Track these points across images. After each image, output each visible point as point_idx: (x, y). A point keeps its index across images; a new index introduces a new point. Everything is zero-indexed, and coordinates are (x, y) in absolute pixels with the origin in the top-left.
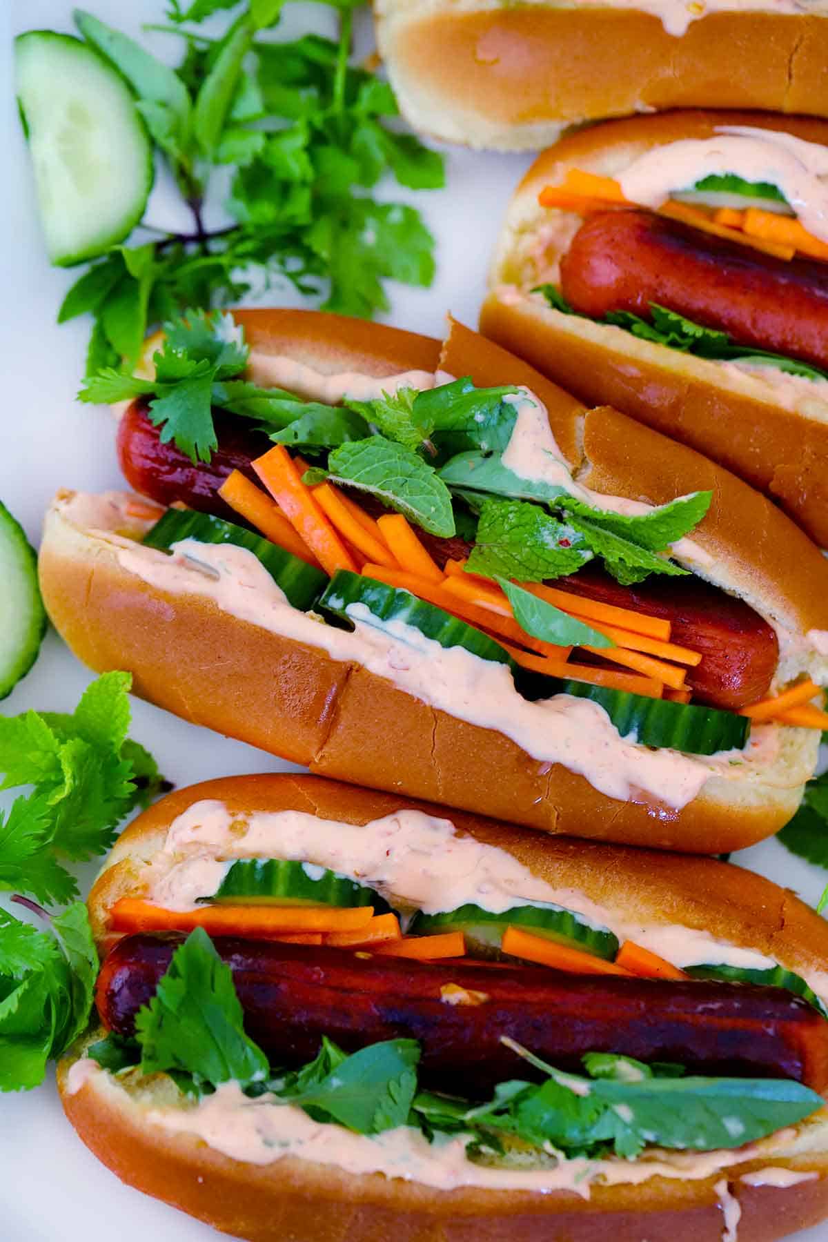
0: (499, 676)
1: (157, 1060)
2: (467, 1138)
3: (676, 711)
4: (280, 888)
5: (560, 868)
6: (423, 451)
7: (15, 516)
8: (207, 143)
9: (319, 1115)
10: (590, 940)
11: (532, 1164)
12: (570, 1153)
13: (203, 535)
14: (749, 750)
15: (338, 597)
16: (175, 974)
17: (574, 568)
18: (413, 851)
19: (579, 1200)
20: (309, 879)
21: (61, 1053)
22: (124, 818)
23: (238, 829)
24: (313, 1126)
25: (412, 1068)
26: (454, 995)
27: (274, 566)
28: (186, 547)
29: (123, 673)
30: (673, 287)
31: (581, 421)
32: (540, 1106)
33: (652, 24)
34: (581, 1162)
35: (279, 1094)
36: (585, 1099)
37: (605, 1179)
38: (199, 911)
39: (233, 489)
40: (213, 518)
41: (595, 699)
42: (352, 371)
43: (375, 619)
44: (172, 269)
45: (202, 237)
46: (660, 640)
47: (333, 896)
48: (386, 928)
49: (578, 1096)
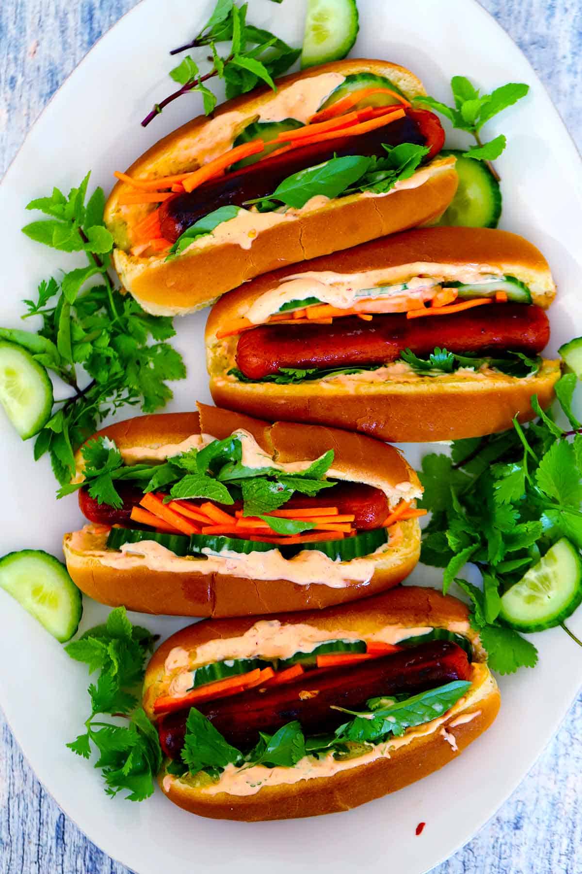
0: (274, 555)
1: (196, 768)
2: (332, 753)
3: (353, 541)
4: (219, 676)
5: (329, 622)
6: (207, 474)
7: (50, 554)
8: (68, 357)
9: (270, 765)
10: (353, 649)
11: (363, 751)
12: (376, 742)
13: (131, 540)
14: (390, 541)
15: (196, 547)
16: (190, 733)
17: (289, 498)
18: (267, 639)
19: (387, 760)
20: (228, 667)
21: (157, 774)
22: (144, 663)
23: (193, 655)
24: (269, 771)
25: (299, 731)
26: (305, 695)
27: (165, 543)
28: (126, 547)
29: (120, 607)
30: (287, 359)
31: (268, 434)
32: (356, 730)
33: (237, 247)
34: (382, 745)
35: (250, 761)
36: (374, 720)
37: (394, 747)
38: (190, 694)
39: (136, 515)
40: (132, 531)
41: (317, 549)
42: (167, 444)
43: (214, 552)
44: (74, 417)
45: (80, 394)
46: (335, 516)
47: (241, 669)
48: (268, 673)
49: (370, 720)
